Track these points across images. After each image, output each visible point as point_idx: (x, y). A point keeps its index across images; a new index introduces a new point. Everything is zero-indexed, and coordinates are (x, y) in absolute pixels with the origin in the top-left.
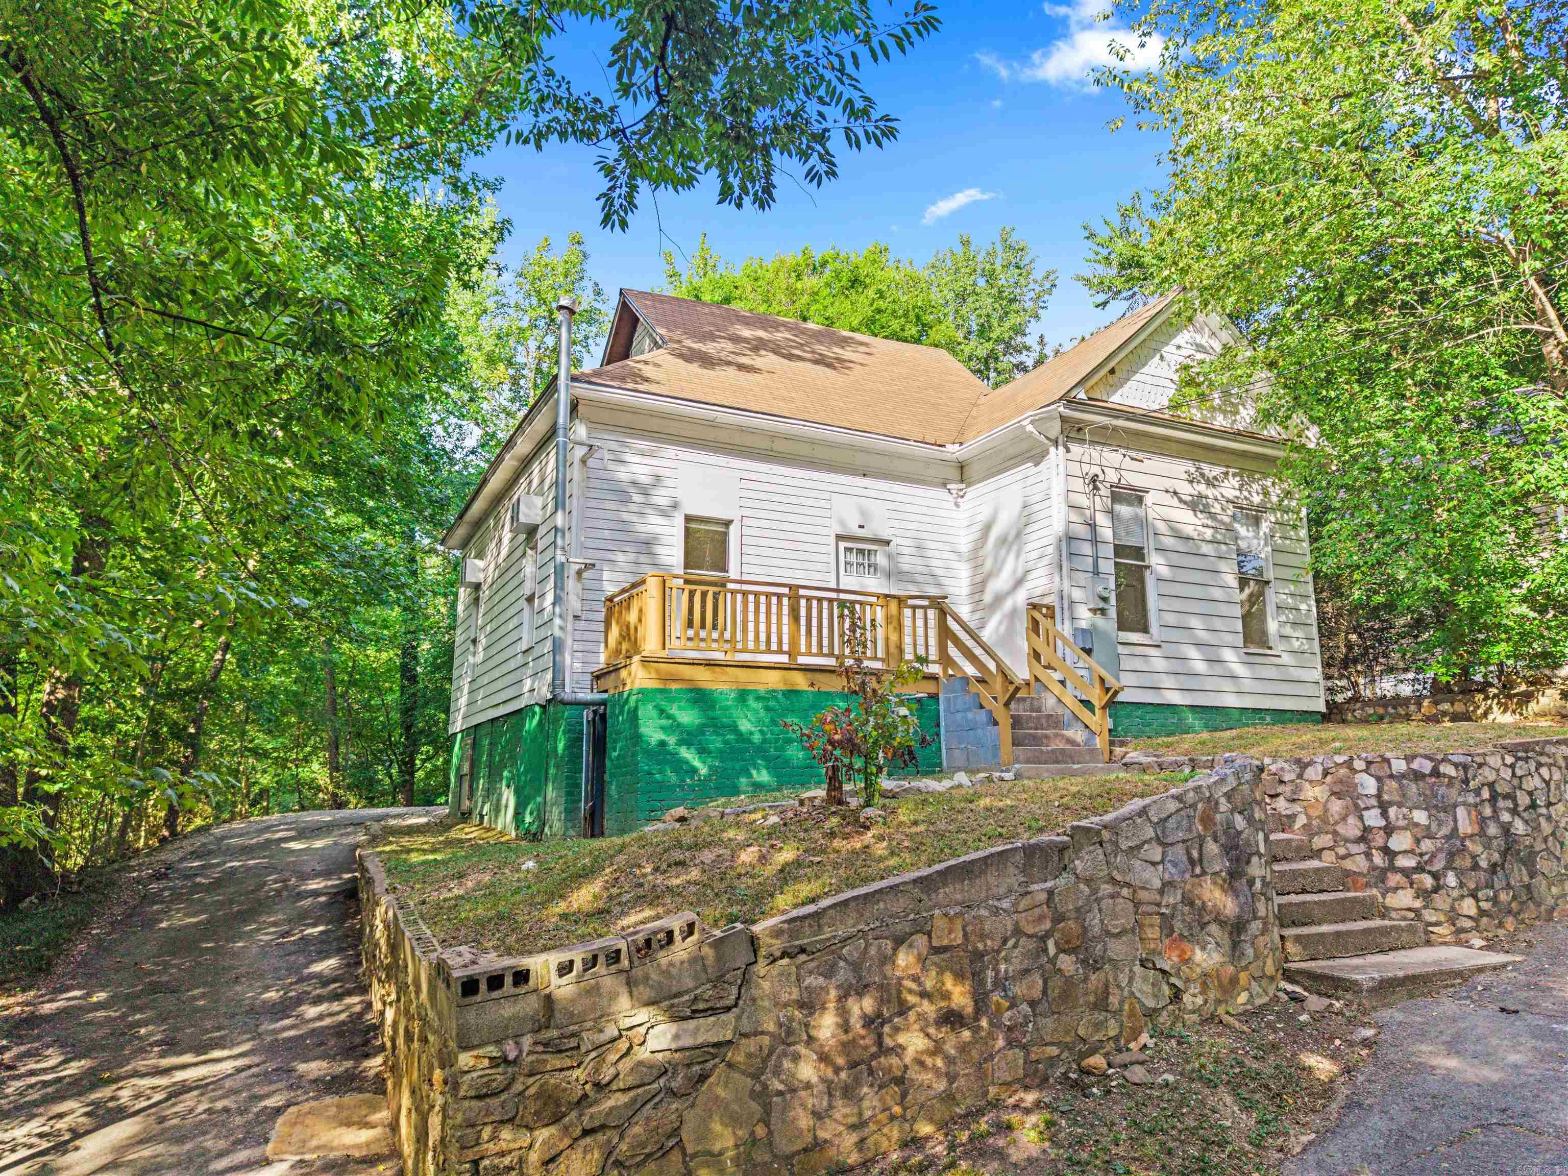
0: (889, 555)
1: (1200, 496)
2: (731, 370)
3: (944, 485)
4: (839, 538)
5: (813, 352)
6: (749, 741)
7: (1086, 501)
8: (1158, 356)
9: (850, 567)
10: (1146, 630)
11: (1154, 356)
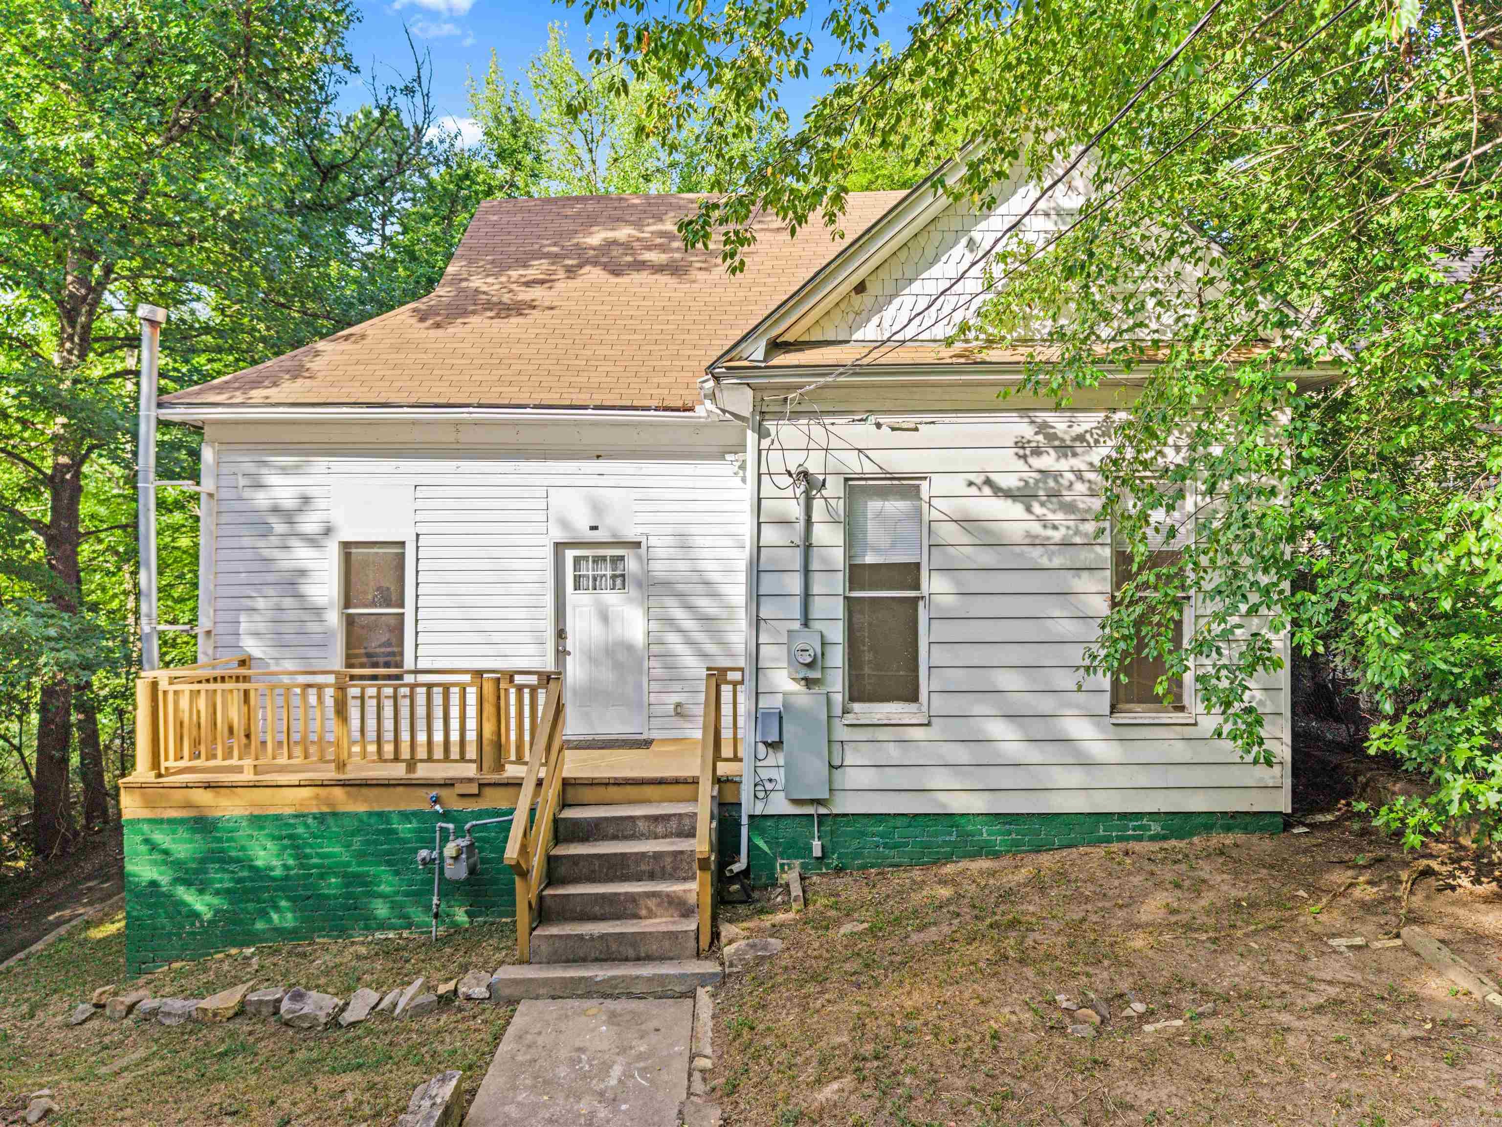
0: (642, 560)
3: (723, 455)
4: (559, 547)
7: (795, 510)
8: (964, 241)
9: (584, 583)
10: (913, 697)
11: (956, 243)
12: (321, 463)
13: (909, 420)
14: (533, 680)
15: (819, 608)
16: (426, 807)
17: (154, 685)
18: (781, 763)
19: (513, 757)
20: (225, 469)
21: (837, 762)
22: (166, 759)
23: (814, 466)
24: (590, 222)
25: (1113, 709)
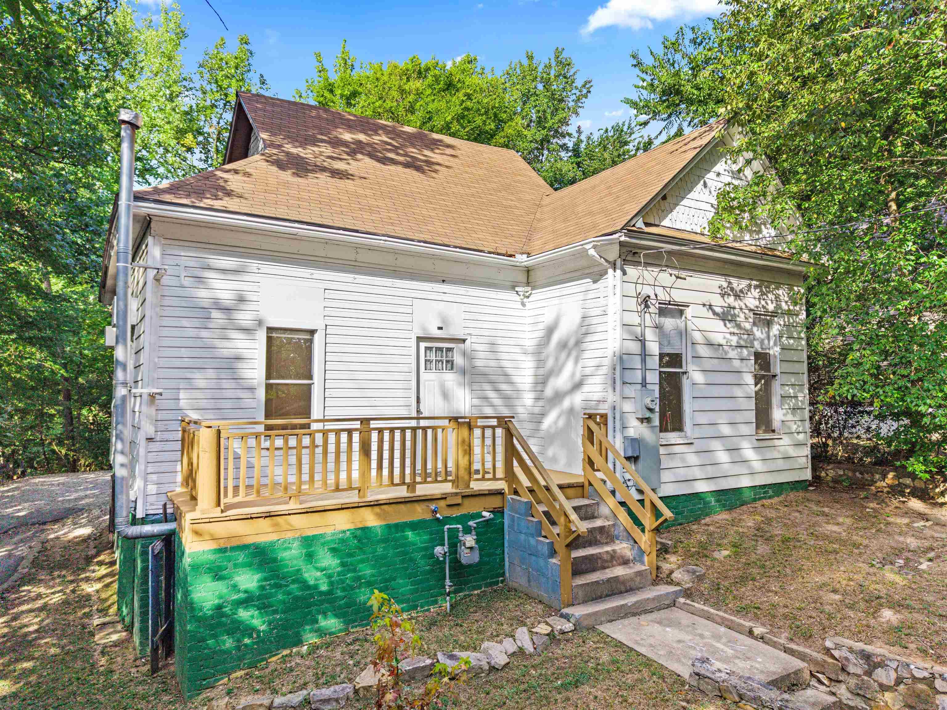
0: (464, 354)
1: (730, 307)
2: (323, 177)
3: (513, 288)
4: (420, 339)
5: (406, 155)
7: (638, 319)
9: (430, 365)
10: (681, 428)
11: (699, 182)
13: (683, 274)
15: (649, 377)
16: (430, 517)
20: (169, 260)
24: (332, 124)
25: (757, 432)
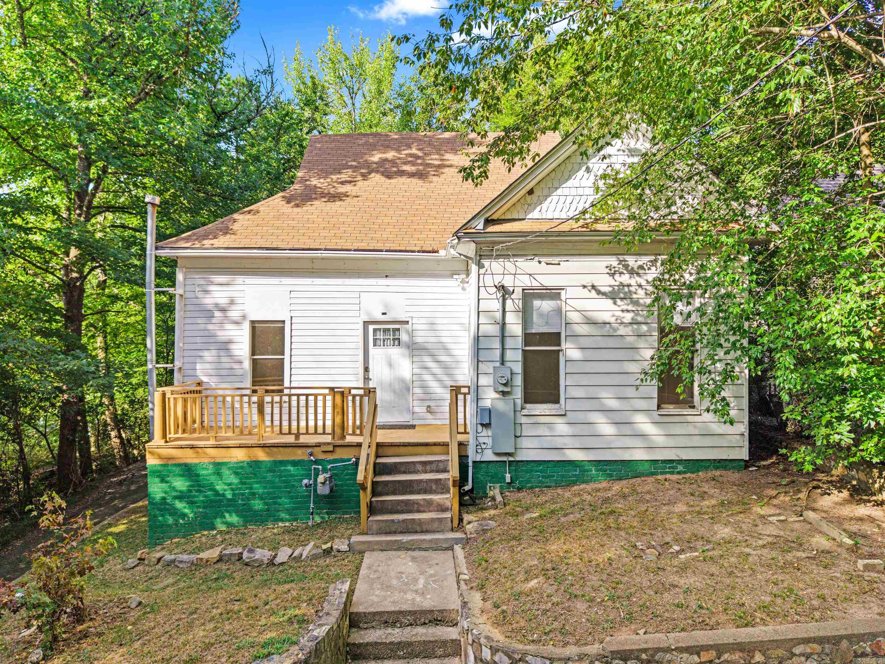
2: (319, 203)
3: (452, 276)
4: (366, 323)
5: (422, 164)
6: (223, 495)
7: (496, 305)
8: (584, 168)
9: (378, 342)
10: (557, 401)
11: (579, 169)
12: (240, 279)
13: (556, 260)
14: (361, 392)
15: (509, 355)
16: (306, 458)
17: (164, 395)
18: (490, 434)
19: (350, 432)
20: (189, 282)
21: (518, 434)
22: (170, 433)
23: (508, 282)
24: (373, 147)
25: (659, 407)
